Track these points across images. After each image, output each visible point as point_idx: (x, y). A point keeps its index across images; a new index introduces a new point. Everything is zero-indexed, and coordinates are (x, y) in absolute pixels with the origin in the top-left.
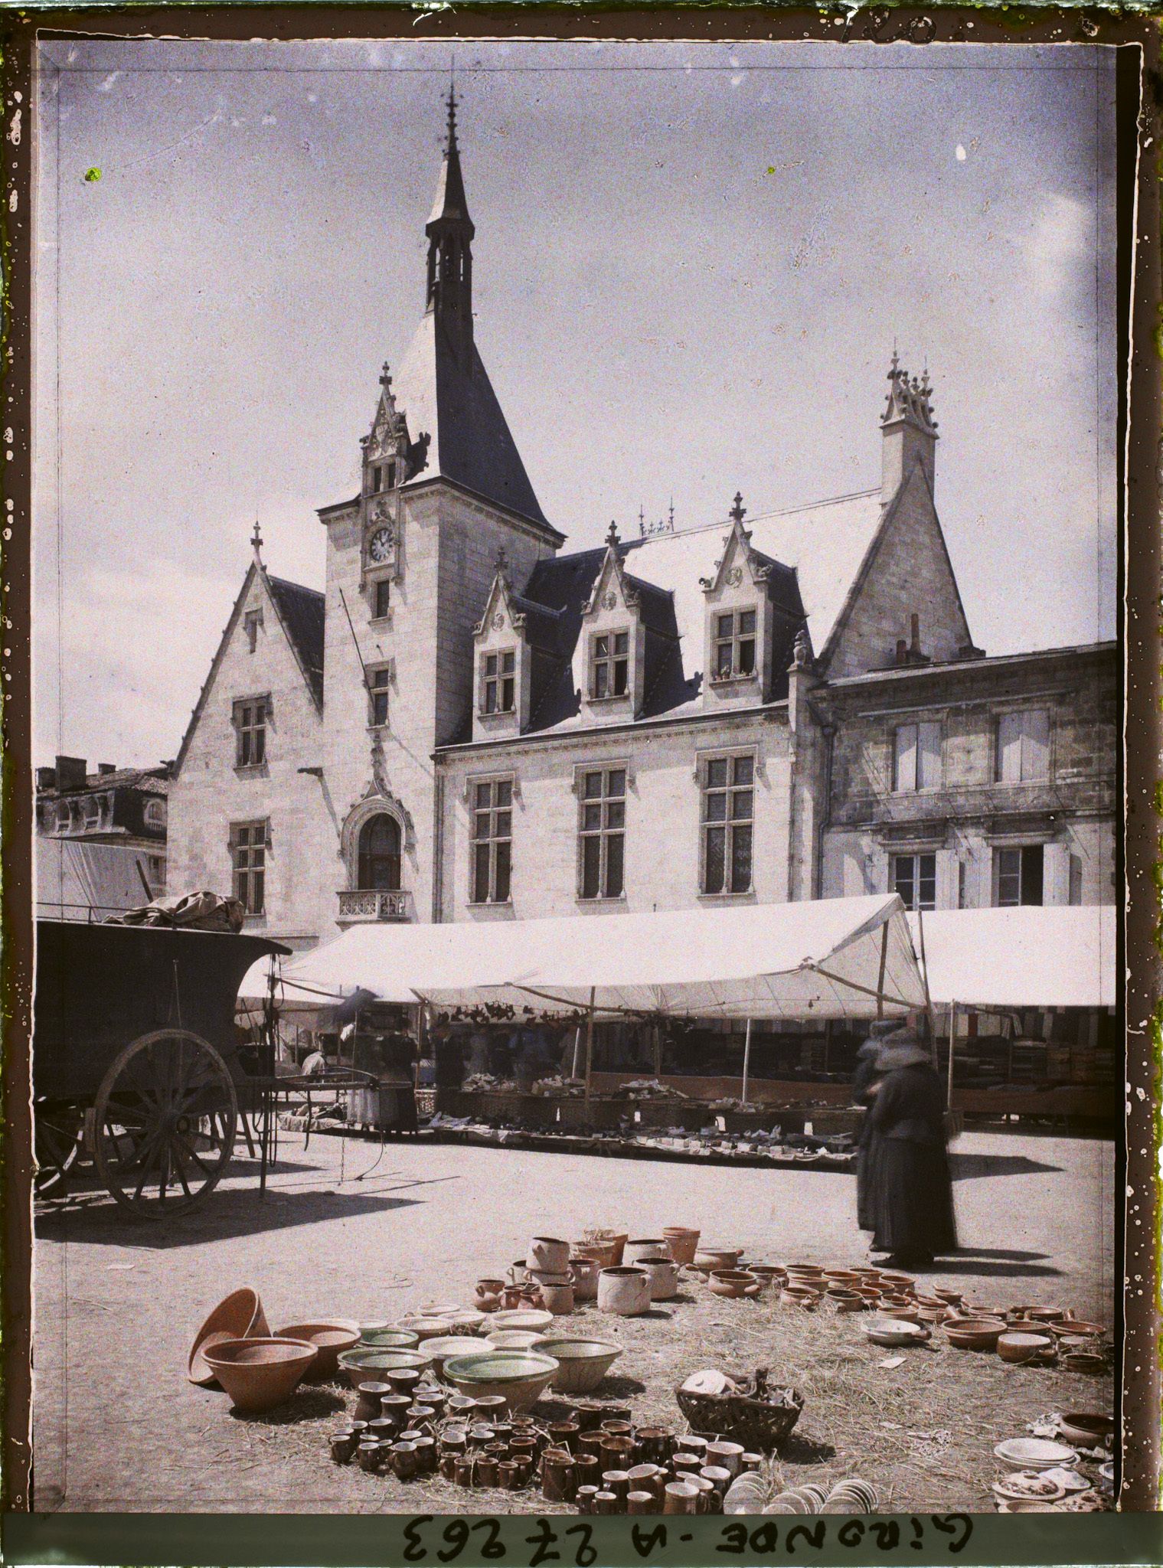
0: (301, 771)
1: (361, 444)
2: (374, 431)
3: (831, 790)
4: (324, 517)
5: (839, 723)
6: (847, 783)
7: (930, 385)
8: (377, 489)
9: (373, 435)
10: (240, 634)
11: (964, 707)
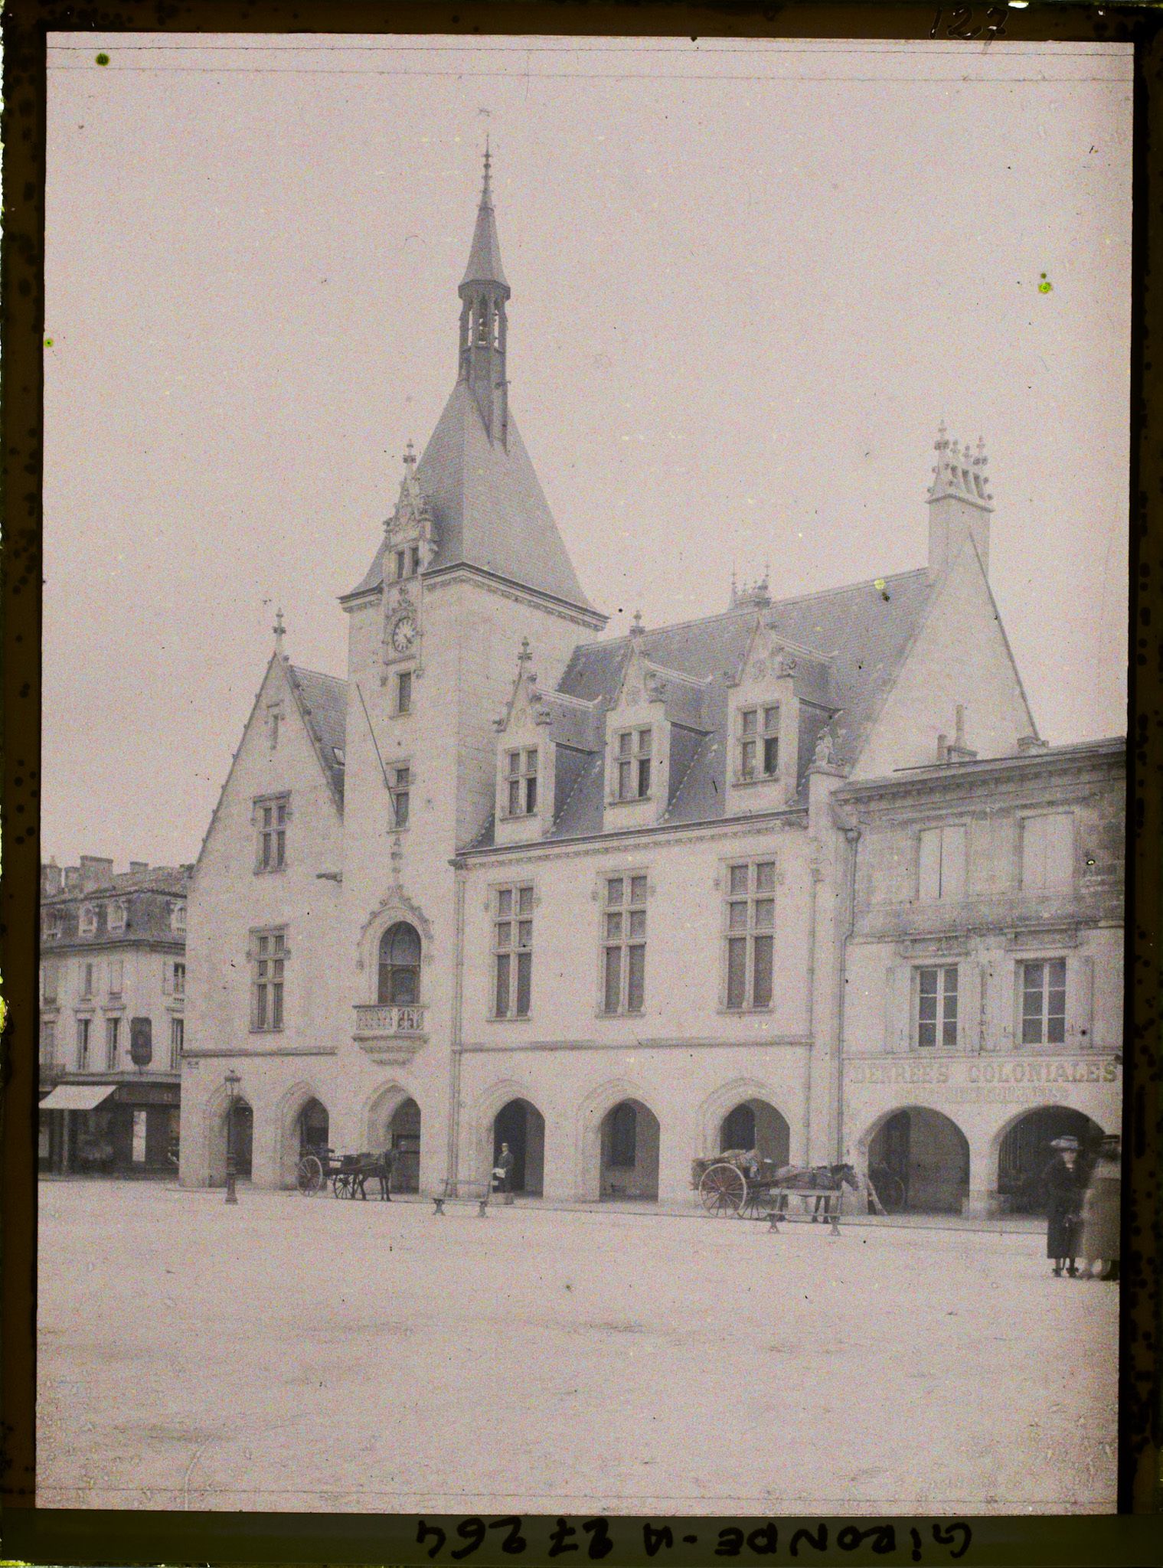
0: (320, 876)
1: (385, 527)
2: (397, 512)
3: (854, 899)
4: (346, 605)
5: (863, 826)
6: (870, 891)
7: (985, 452)
8: (400, 575)
9: (396, 517)
10: (262, 728)
11: (988, 810)
